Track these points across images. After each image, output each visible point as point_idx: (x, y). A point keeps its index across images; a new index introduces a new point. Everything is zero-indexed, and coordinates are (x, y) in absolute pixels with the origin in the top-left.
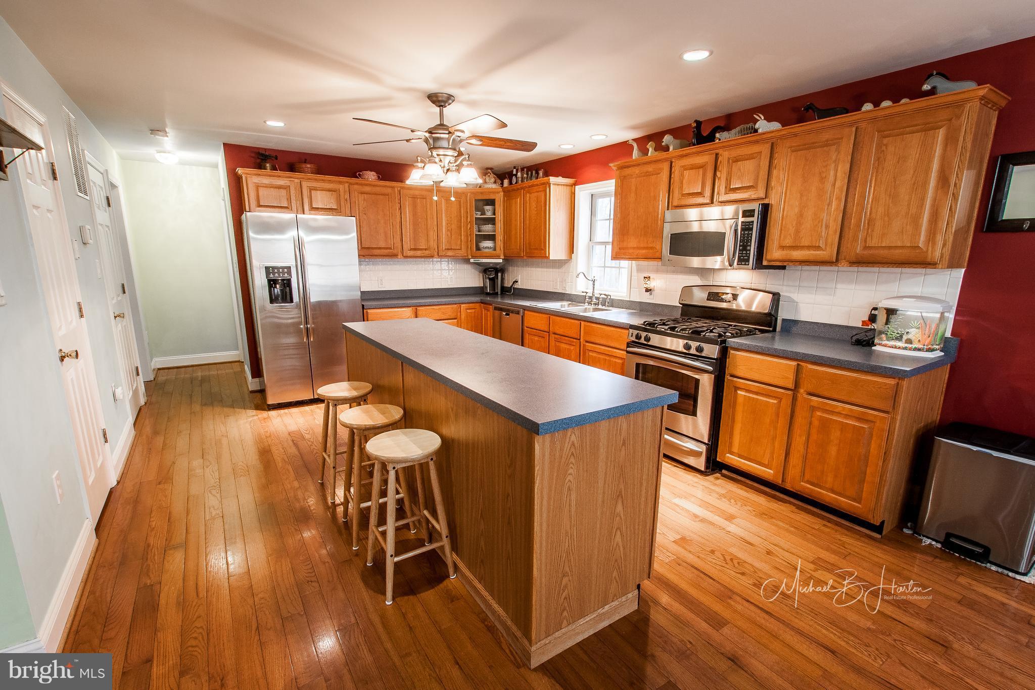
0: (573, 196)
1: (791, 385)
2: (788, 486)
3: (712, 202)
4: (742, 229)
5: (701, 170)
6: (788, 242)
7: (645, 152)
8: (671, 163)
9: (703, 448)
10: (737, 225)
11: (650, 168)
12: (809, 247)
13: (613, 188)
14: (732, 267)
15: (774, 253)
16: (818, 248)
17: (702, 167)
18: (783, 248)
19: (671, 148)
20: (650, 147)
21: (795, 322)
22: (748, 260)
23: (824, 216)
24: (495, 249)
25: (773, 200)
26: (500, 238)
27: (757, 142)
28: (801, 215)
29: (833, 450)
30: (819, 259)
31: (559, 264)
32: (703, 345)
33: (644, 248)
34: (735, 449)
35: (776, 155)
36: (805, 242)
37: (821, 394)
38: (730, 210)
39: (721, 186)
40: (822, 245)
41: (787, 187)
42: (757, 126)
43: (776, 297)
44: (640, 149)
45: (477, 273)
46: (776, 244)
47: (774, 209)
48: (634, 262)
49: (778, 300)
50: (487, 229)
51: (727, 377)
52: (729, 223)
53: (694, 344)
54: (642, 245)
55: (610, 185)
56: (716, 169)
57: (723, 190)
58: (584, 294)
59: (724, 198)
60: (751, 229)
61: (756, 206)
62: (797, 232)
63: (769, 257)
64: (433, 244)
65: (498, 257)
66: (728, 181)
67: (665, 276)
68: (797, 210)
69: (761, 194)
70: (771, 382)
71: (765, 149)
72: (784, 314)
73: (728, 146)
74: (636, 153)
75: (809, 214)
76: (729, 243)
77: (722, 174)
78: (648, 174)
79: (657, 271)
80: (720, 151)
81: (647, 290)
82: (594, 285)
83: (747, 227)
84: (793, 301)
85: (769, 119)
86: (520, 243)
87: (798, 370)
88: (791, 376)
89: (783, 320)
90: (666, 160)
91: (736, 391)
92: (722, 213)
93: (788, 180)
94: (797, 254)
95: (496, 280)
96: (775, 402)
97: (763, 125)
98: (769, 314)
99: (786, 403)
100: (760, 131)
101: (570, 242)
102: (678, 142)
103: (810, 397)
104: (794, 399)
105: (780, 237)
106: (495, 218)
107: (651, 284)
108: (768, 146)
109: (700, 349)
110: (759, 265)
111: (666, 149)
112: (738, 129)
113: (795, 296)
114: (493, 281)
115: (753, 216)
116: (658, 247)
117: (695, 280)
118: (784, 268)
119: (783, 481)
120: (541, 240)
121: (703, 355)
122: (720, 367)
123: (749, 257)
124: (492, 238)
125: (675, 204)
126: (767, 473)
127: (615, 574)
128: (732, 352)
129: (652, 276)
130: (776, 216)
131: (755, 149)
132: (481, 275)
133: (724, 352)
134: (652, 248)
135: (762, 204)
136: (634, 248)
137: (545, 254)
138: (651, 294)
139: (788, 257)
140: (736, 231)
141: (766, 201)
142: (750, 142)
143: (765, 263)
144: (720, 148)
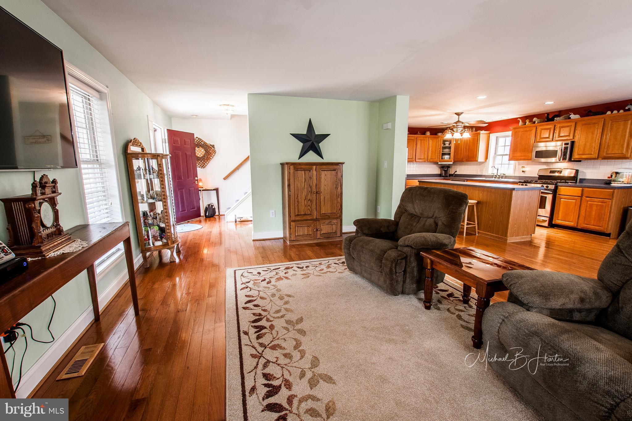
0: (489, 138)
1: (580, 195)
2: (579, 227)
3: (553, 140)
4: (564, 149)
5: (549, 130)
6: (581, 153)
7: (525, 123)
8: (537, 127)
9: (547, 219)
10: (562, 148)
11: (528, 129)
12: (587, 154)
13: (511, 134)
14: (560, 161)
15: (576, 156)
16: (591, 154)
17: (550, 129)
18: (579, 155)
19: (536, 122)
20: (527, 121)
21: (585, 179)
22: (566, 159)
23: (594, 145)
24: (450, 159)
25: (576, 139)
26: (452, 154)
27: (570, 122)
28: (585, 144)
29: (594, 213)
30: (591, 158)
31: (481, 163)
32: (548, 185)
33: (524, 156)
34: (560, 218)
35: (577, 126)
36: (587, 152)
37: (590, 196)
38: (559, 143)
39: (556, 135)
40: (592, 153)
41: (581, 136)
42: (570, 116)
43: (577, 171)
44: (522, 121)
45: (438, 168)
46: (576, 153)
47: (576, 142)
48: (517, 161)
49: (578, 172)
50: (447, 151)
51: (557, 195)
52: (559, 147)
53: (545, 186)
54: (523, 155)
55: (510, 133)
56: (554, 130)
57: (557, 136)
58: (493, 175)
59: (557, 139)
60: (568, 149)
61: (569, 142)
62: (584, 149)
63: (574, 158)
64: (426, 157)
65: (451, 161)
66: (559, 134)
67: (531, 166)
68: (584, 143)
69: (571, 137)
70: (573, 195)
71: (573, 124)
72: (580, 177)
73: (559, 123)
74: (521, 123)
75: (588, 144)
76: (559, 153)
77: (557, 132)
78: (526, 131)
79: (527, 164)
80: (556, 124)
81: (523, 171)
82: (498, 170)
83: (566, 149)
84: (584, 172)
85: (575, 114)
86: (463, 155)
87: (582, 191)
88: (580, 192)
89: (580, 179)
90: (534, 126)
91: (560, 199)
92: (556, 144)
93: (581, 134)
94: (584, 157)
95: (447, 171)
96: (574, 201)
97: (573, 116)
98: (574, 177)
99: (579, 201)
100: (571, 118)
101: (486, 155)
102: (539, 120)
103: (586, 198)
104: (581, 200)
105: (578, 151)
106: (451, 147)
107: (524, 169)
108: (574, 124)
109: (547, 187)
110: (570, 160)
111: (534, 122)
112: (563, 116)
113: (585, 171)
114: (446, 171)
115: (568, 145)
116: (530, 156)
117: (545, 167)
118: (580, 161)
119: (577, 226)
120: (474, 155)
121: (548, 188)
122: (555, 192)
123: (566, 158)
124: (449, 154)
125: (537, 141)
126: (571, 224)
127: (526, 229)
128: (559, 187)
129: (525, 166)
130: (576, 145)
131: (569, 124)
132: (440, 169)
133: (556, 188)
134: (527, 156)
135: (572, 141)
136: (519, 156)
137: (476, 160)
138: (524, 173)
139: (581, 158)
140: (562, 150)
141: (573, 140)
142: (567, 122)
143: (572, 160)
144: (556, 123)
